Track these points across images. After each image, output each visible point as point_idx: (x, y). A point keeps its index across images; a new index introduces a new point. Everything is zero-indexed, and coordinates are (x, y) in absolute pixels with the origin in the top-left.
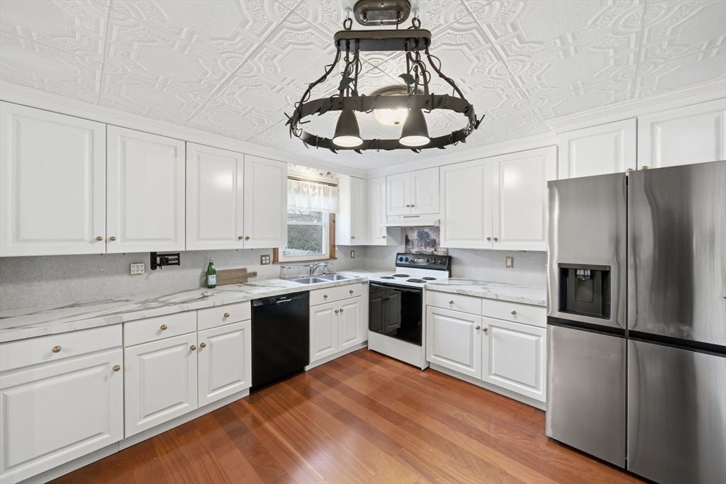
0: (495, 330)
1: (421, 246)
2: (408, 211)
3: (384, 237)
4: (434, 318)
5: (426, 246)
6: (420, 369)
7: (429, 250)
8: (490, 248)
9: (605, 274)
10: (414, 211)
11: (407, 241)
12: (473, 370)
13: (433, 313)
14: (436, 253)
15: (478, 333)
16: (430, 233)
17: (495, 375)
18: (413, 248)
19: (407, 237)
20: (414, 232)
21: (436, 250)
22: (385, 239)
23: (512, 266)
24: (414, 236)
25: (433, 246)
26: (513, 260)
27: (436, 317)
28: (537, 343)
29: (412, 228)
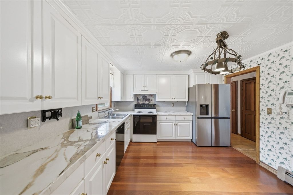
0: (179, 124)
1: (144, 101)
2: (143, 89)
3: (133, 98)
4: (160, 124)
5: (146, 101)
6: (156, 142)
7: (147, 102)
8: (172, 101)
9: (207, 106)
10: (146, 89)
11: (138, 99)
12: (173, 137)
13: (160, 123)
14: (150, 103)
15: (174, 126)
16: (147, 96)
17: (179, 136)
18: (140, 102)
19: (137, 98)
20: (141, 96)
21: (149, 102)
22: (133, 99)
23: (174, 106)
24: (140, 98)
25: (148, 101)
26: (173, 104)
27: (161, 124)
28: (189, 125)
29: (140, 95)
